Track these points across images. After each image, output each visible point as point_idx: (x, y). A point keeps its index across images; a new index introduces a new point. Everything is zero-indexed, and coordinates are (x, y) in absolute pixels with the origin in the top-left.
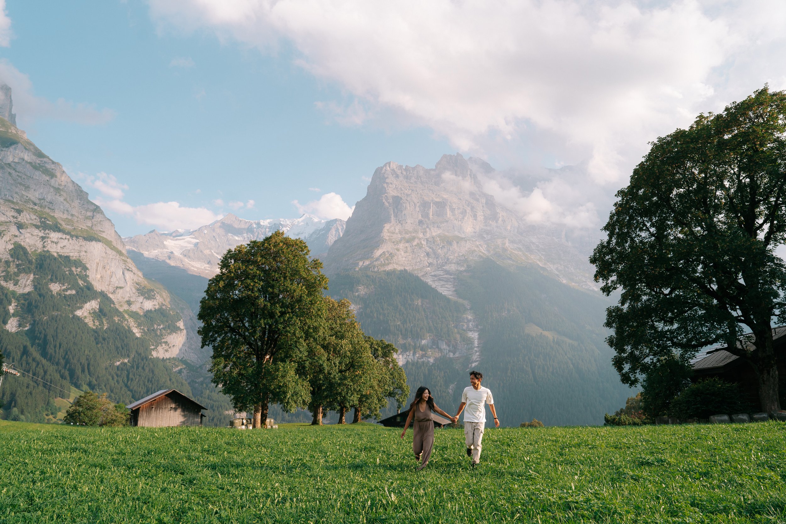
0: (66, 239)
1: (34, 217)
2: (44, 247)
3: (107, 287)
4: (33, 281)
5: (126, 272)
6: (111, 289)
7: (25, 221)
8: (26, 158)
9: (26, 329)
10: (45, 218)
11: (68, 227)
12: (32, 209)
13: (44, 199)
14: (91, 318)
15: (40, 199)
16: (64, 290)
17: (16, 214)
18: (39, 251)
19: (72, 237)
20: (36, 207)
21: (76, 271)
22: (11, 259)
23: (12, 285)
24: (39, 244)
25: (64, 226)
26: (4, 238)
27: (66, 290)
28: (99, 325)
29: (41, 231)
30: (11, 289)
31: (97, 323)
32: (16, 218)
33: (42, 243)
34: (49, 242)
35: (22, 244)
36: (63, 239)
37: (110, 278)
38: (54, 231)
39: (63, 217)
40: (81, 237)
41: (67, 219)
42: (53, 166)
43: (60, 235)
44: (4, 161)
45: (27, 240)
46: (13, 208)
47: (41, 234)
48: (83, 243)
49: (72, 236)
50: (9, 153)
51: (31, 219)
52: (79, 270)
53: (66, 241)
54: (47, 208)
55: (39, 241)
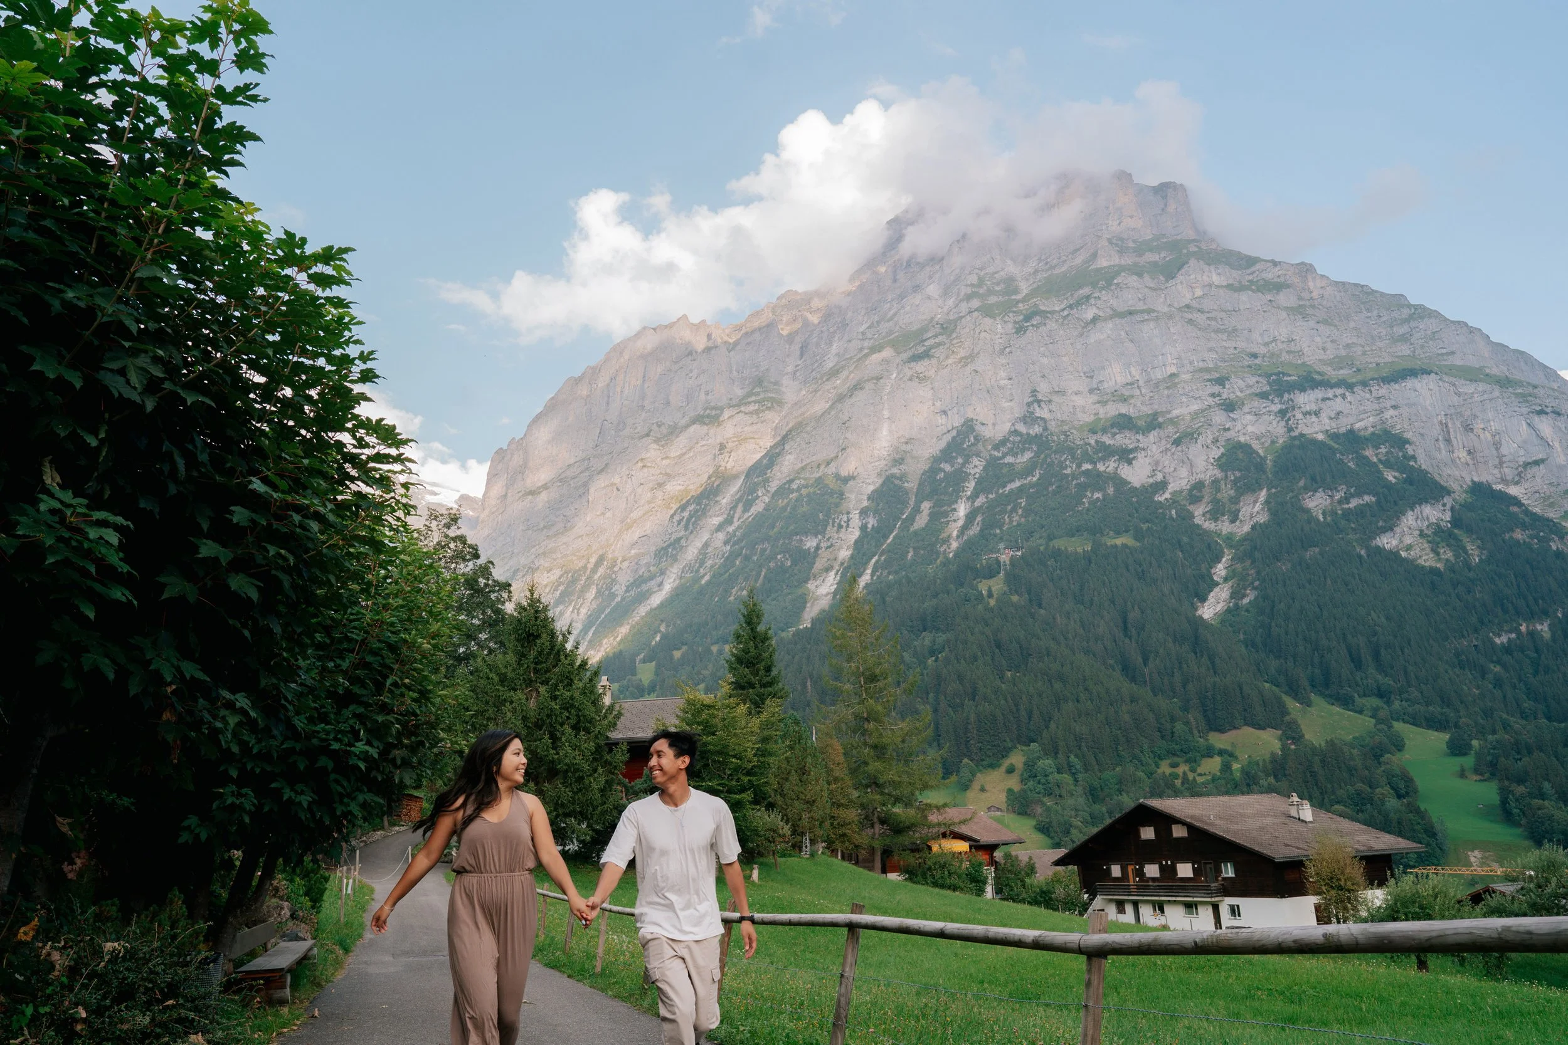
0: (1336, 396)
1: (1252, 380)
2: (1290, 430)
3: (1496, 471)
4: (1267, 502)
5: (1536, 419)
6: (1509, 473)
7: (1239, 394)
8: (1216, 279)
9: (1246, 601)
10: (1278, 374)
11: (1342, 372)
12: (1250, 366)
13: (1275, 340)
14: (1426, 545)
15: (1266, 344)
16: (1340, 502)
17: (1217, 389)
18: (1281, 441)
19: (1352, 388)
20: (1257, 361)
21: (1377, 455)
22: (1219, 474)
23: (1227, 523)
24: (1278, 429)
25: (1332, 374)
26: (1201, 440)
27: (1346, 499)
28: (1457, 556)
29: (1272, 401)
30: (1224, 532)
31: (1449, 555)
32: (1219, 395)
33: (1283, 423)
34: (1299, 416)
35: (1242, 439)
36: (1329, 399)
37: (1497, 449)
38: (1303, 390)
39: (1325, 357)
40: (1373, 379)
41: (1337, 357)
42: (1277, 271)
43: (1319, 393)
44: (1176, 305)
45: (1250, 429)
46: (1208, 380)
47: (1276, 407)
48: (1383, 391)
49: (1350, 387)
50: (1179, 287)
51: (1249, 386)
52: (1383, 450)
53: (1339, 400)
54: (1284, 354)
55: (1274, 423)
